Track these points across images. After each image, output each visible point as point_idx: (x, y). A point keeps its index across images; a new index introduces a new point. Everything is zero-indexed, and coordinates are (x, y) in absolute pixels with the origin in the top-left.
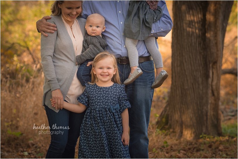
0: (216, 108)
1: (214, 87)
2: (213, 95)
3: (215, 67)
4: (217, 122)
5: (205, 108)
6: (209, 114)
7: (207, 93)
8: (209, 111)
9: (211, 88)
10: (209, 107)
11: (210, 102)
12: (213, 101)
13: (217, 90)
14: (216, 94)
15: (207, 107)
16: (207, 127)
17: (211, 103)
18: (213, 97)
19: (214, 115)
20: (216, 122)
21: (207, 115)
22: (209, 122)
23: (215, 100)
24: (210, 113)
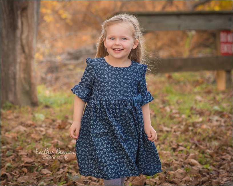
0: (27, 69)
1: (24, 41)
2: (24, 52)
3: (24, 14)
4: (30, 87)
5: (12, 68)
6: (17, 77)
7: (14, 49)
8: (18, 73)
9: (19, 42)
10: (18, 67)
11: (19, 60)
12: (23, 60)
13: (28, 45)
14: (27, 50)
15: (15, 68)
16: (15, 94)
17: (20, 63)
18: (23, 55)
19: (25, 78)
20: (28, 88)
21: (15, 79)
22: (18, 87)
23: (26, 58)
24: (20, 75)
